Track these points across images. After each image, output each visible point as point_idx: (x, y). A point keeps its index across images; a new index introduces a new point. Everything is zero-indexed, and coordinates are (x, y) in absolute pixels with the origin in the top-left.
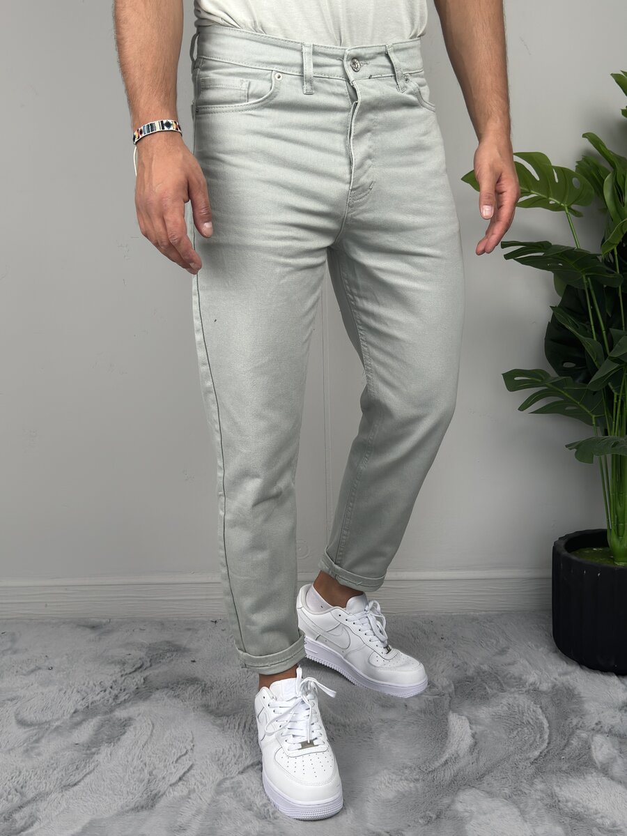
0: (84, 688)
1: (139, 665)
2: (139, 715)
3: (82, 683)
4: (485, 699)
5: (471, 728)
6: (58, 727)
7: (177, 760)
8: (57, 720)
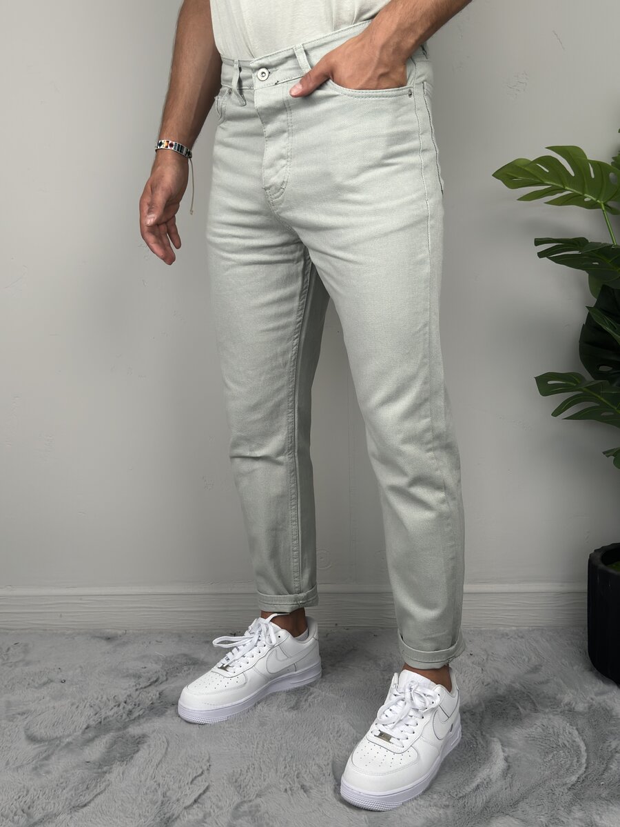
0: (97, 702)
1: (155, 679)
2: (154, 731)
3: (95, 696)
4: (518, 719)
5: (504, 751)
6: (69, 744)
7: (193, 780)
8: (69, 736)
